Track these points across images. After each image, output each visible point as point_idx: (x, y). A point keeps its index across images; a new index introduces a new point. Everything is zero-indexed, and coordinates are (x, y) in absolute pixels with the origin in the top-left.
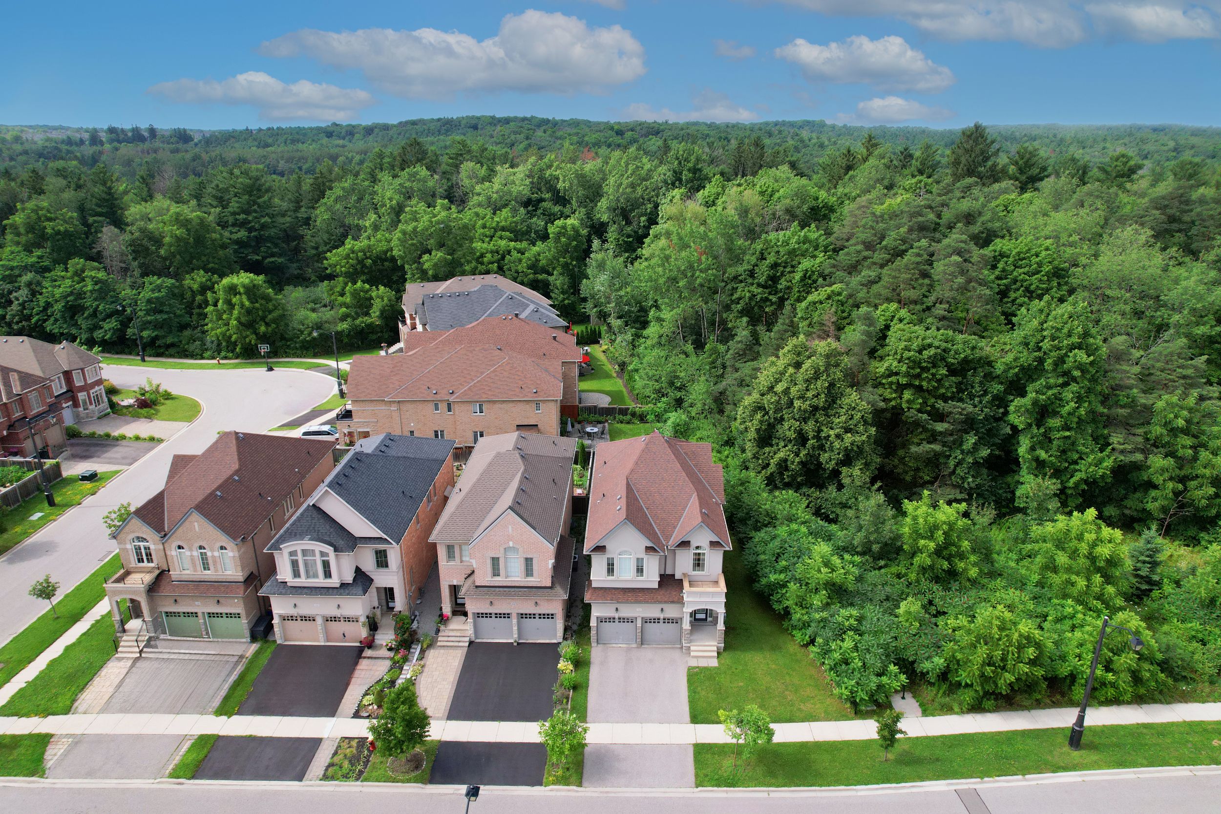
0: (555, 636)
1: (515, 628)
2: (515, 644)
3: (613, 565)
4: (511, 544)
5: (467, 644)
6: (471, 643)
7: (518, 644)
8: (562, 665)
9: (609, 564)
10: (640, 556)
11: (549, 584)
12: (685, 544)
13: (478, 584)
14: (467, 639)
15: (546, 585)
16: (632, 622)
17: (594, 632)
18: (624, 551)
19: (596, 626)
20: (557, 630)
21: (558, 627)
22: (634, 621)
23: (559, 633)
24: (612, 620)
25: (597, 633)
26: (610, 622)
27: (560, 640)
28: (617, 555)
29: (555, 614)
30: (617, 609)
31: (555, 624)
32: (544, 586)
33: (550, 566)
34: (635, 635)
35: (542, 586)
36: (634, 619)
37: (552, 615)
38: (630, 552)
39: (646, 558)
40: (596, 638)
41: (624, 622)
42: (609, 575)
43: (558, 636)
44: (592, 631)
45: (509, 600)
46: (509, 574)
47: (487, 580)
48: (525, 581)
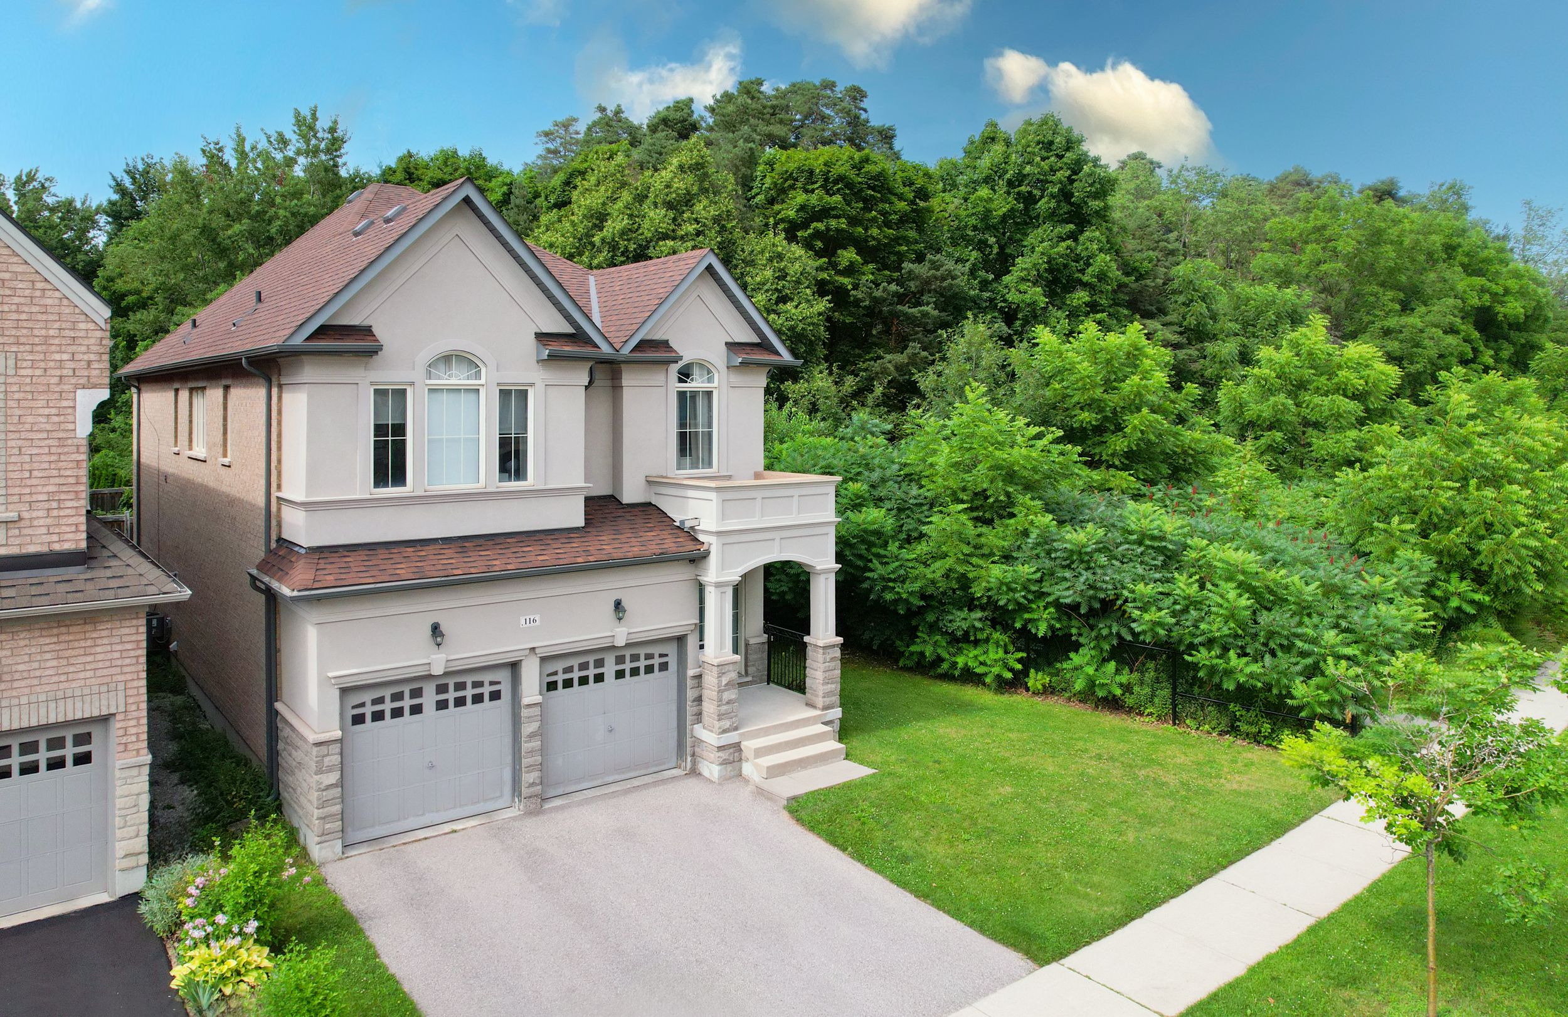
0: (100, 871)
8: (192, 965)
11: (75, 539)
12: (653, 347)
15: (57, 547)
16: (495, 696)
17: (333, 778)
18: (447, 359)
19: (340, 741)
20: (118, 821)
21: (119, 803)
22: (505, 689)
23: (132, 831)
24: (407, 703)
25: (341, 783)
26: (397, 713)
27: (134, 880)
28: (417, 374)
29: (105, 720)
30: (436, 629)
31: (105, 794)
32: (44, 549)
33: (84, 426)
34: (509, 759)
35: (32, 549)
36: (504, 676)
37: (83, 739)
38: (472, 364)
39: (540, 386)
40: (337, 808)
41: (460, 702)
42: (380, 479)
43: (120, 853)
44: (319, 771)
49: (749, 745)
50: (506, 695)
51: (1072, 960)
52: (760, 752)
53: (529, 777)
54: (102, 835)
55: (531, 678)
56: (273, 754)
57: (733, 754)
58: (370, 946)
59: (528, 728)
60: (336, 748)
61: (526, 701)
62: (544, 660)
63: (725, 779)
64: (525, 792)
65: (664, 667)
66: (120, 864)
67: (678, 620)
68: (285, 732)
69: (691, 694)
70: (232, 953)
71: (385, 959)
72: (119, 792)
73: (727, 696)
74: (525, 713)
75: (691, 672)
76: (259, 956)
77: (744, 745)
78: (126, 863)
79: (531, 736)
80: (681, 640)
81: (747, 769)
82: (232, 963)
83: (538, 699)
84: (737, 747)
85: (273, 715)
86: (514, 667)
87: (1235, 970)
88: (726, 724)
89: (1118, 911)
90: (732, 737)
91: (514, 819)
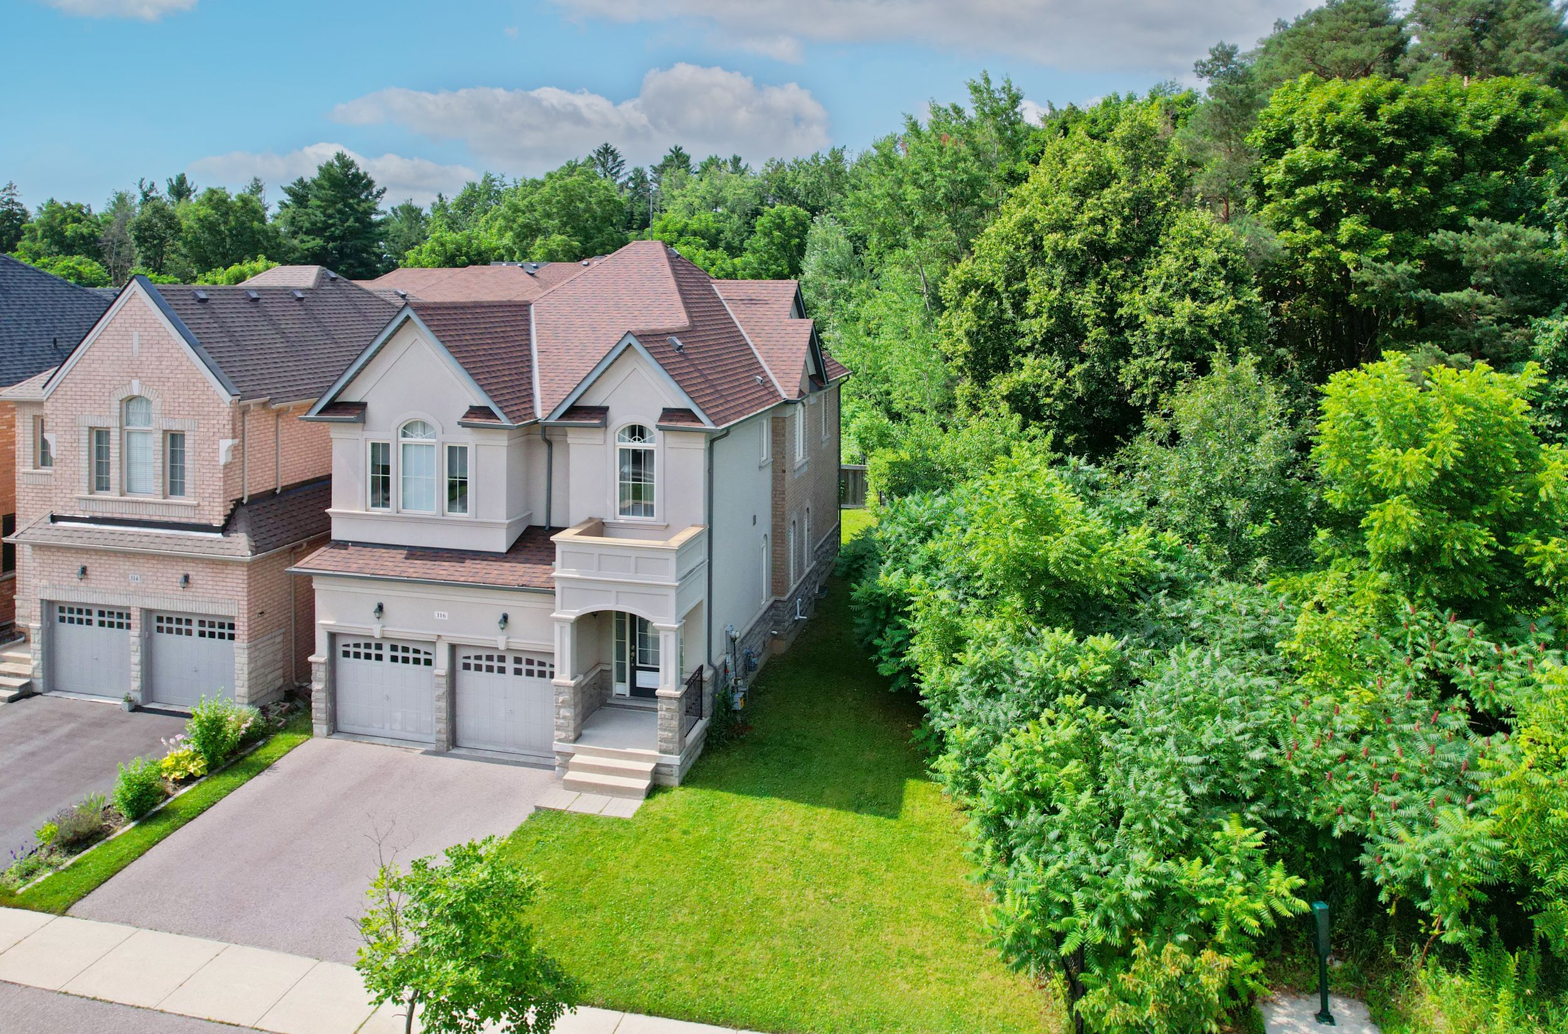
1: (136, 658)
2: (127, 708)
3: (387, 466)
4: (136, 388)
7: (137, 709)
8: (169, 757)
10: (455, 440)
11: (219, 522)
12: (587, 413)
13: (58, 510)
15: (214, 522)
16: (428, 663)
17: (321, 685)
18: (415, 423)
19: (326, 665)
20: (235, 676)
21: (236, 666)
22: (434, 659)
23: (240, 683)
24: (373, 651)
25: (328, 691)
26: (368, 656)
28: (396, 434)
29: (232, 619)
30: (380, 607)
32: (207, 522)
35: (203, 522)
36: (433, 651)
37: (231, 626)
38: (430, 427)
40: (323, 706)
41: (406, 660)
42: (375, 501)
44: (315, 681)
45: (124, 565)
46: (136, 486)
47: (79, 499)
48: (163, 504)
49: (577, 759)
53: (438, 727)
55: (440, 656)
59: (437, 692)
60: (323, 668)
61: (436, 672)
62: (450, 645)
72: (236, 659)
74: (436, 680)
77: (574, 756)
79: (439, 698)
83: (444, 672)
84: (571, 756)
88: (562, 734)
90: (566, 747)
91: (426, 753)
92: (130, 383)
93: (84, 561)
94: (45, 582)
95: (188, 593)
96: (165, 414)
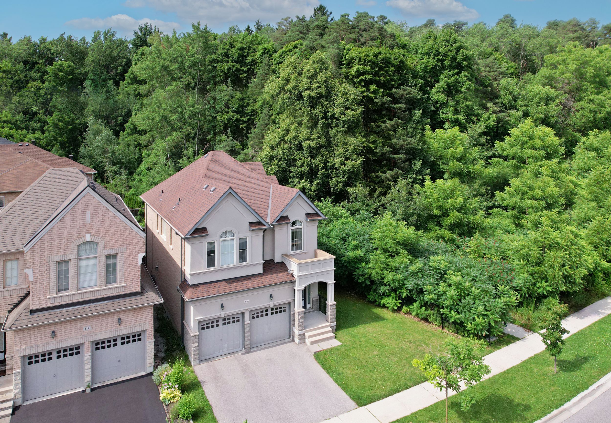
0: (143, 367)
1: (88, 366)
2: (88, 391)
3: (214, 252)
4: (88, 238)
5: (10, 411)
6: (15, 408)
7: (92, 390)
8: (164, 394)
9: (209, 252)
10: (243, 236)
11: (138, 289)
12: (283, 219)
13: (34, 307)
14: (10, 404)
15: (134, 291)
16: (238, 321)
17: (197, 344)
18: (226, 232)
19: (199, 335)
20: (147, 355)
21: (148, 351)
22: (241, 319)
23: (150, 358)
24: (215, 324)
25: (199, 346)
26: (213, 327)
27: (151, 370)
28: (218, 238)
29: (144, 331)
30: (222, 305)
31: (144, 348)
32: (131, 292)
33: (140, 262)
34: (242, 338)
35: (129, 292)
36: (240, 316)
37: (140, 335)
38: (232, 233)
39: (250, 236)
40: (197, 352)
41: (229, 323)
42: (209, 266)
43: (148, 363)
44: (194, 343)
45: (80, 324)
46: (82, 285)
47: (49, 298)
48: (105, 289)
49: (307, 334)
50: (241, 320)
51: (368, 406)
52: (310, 337)
53: (247, 343)
54: (144, 358)
55: (247, 316)
56: (183, 334)
57: (303, 337)
58: (203, 391)
59: (246, 330)
60: (197, 337)
61: (246, 323)
62: (250, 311)
63: (300, 343)
64: (246, 347)
65: (284, 311)
66: (148, 365)
67: (288, 299)
68: (185, 329)
69: (292, 319)
70: (172, 392)
71: (206, 395)
72: (147, 348)
73: (301, 321)
74: (245, 326)
75: (292, 313)
76: (178, 393)
77: (306, 334)
78: (149, 365)
79: (247, 332)
80: (289, 303)
81: (307, 340)
82: (173, 395)
83: (249, 322)
84: (304, 335)
85: (183, 324)
86: (243, 314)
87: (408, 413)
88: (301, 328)
89: (386, 393)
90: (303, 332)
91: (242, 354)
92: (84, 236)
93: (53, 329)
94: (24, 347)
95: (121, 327)
96: (105, 247)
